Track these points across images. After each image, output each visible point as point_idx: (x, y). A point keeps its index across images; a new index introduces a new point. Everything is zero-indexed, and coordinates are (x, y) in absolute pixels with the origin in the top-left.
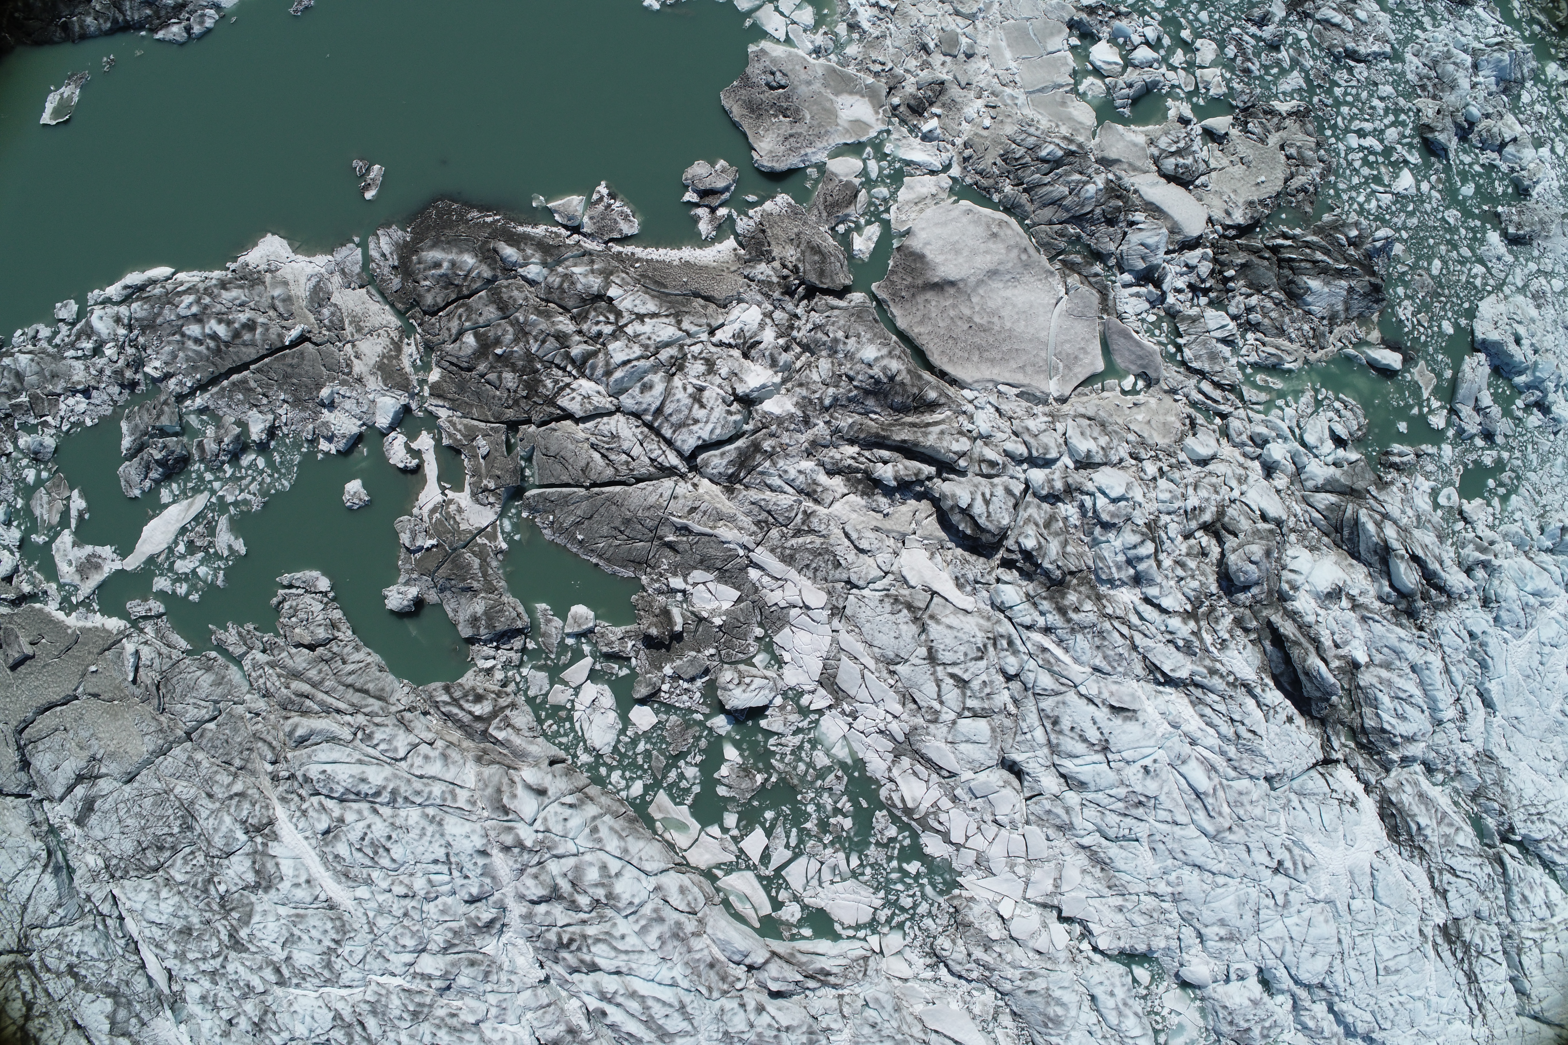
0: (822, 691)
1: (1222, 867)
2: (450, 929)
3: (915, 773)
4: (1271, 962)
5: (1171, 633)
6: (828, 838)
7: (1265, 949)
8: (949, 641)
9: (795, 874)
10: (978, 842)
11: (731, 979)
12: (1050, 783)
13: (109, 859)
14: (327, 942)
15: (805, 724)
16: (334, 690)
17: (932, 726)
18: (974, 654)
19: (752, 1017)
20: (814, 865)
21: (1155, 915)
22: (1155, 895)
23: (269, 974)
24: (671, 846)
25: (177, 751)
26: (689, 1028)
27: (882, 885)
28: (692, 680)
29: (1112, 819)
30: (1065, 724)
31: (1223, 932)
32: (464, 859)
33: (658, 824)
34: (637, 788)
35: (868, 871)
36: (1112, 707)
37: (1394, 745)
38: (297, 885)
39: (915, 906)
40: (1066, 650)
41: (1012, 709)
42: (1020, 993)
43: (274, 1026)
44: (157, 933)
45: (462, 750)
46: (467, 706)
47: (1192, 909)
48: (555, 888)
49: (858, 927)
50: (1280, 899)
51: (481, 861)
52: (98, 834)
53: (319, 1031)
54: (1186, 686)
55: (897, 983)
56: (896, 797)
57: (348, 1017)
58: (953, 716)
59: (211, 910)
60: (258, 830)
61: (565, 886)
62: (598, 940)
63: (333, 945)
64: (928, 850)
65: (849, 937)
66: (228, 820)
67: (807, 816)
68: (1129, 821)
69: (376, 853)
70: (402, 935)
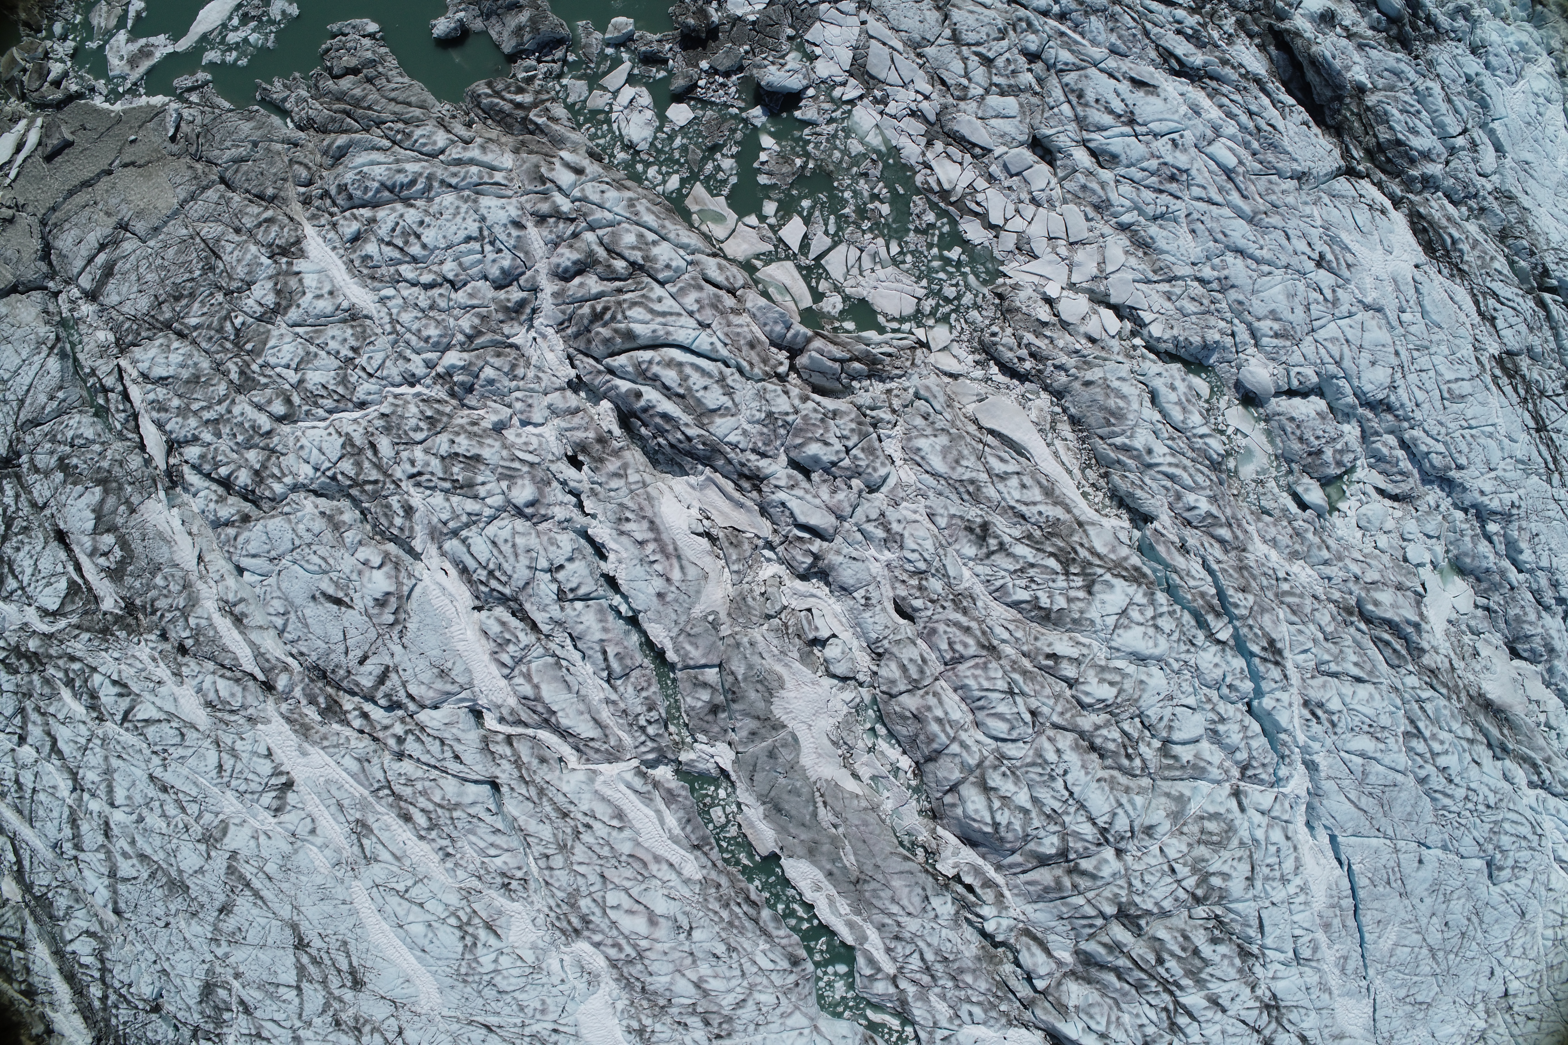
0: (852, 81)
1: (1265, 254)
2: (478, 315)
3: (948, 156)
4: (1332, 369)
5: (1179, 22)
6: (866, 225)
7: (1322, 351)
8: (971, 21)
9: (835, 263)
10: (1017, 224)
11: (773, 362)
12: (1081, 157)
13: (121, 325)
14: (345, 352)
15: (838, 114)
16: (376, 102)
17: (962, 104)
18: (995, 34)
19: (797, 402)
20: (854, 253)
21: (1206, 302)
22: (1201, 281)
23: (279, 408)
24: (707, 238)
25: (210, 192)
26: (729, 404)
27: (923, 274)
28: (727, 74)
29: (1148, 195)
30: (1090, 96)
31: (1276, 326)
32: (498, 230)
33: (695, 217)
34: (674, 182)
35: (909, 258)
36: (1133, 80)
37: (1412, 161)
38: (319, 297)
39: (959, 297)
40: (1082, 35)
41: (1037, 89)
42: (1077, 385)
43: (276, 471)
44: (161, 392)
45: (500, 144)
46: (508, 96)
47: (1241, 297)
48: (591, 254)
49: (902, 320)
50: (1329, 295)
51: (515, 233)
52: (114, 299)
53: (327, 464)
54: (1200, 79)
55: (947, 379)
56: (932, 181)
57: (359, 439)
58: (981, 91)
59: (226, 350)
60: (284, 251)
61: (601, 253)
62: (634, 304)
63: (351, 354)
64: (969, 236)
65: (894, 331)
66: (253, 249)
67: (844, 203)
68: (1164, 196)
69: (406, 243)
70: (426, 326)
